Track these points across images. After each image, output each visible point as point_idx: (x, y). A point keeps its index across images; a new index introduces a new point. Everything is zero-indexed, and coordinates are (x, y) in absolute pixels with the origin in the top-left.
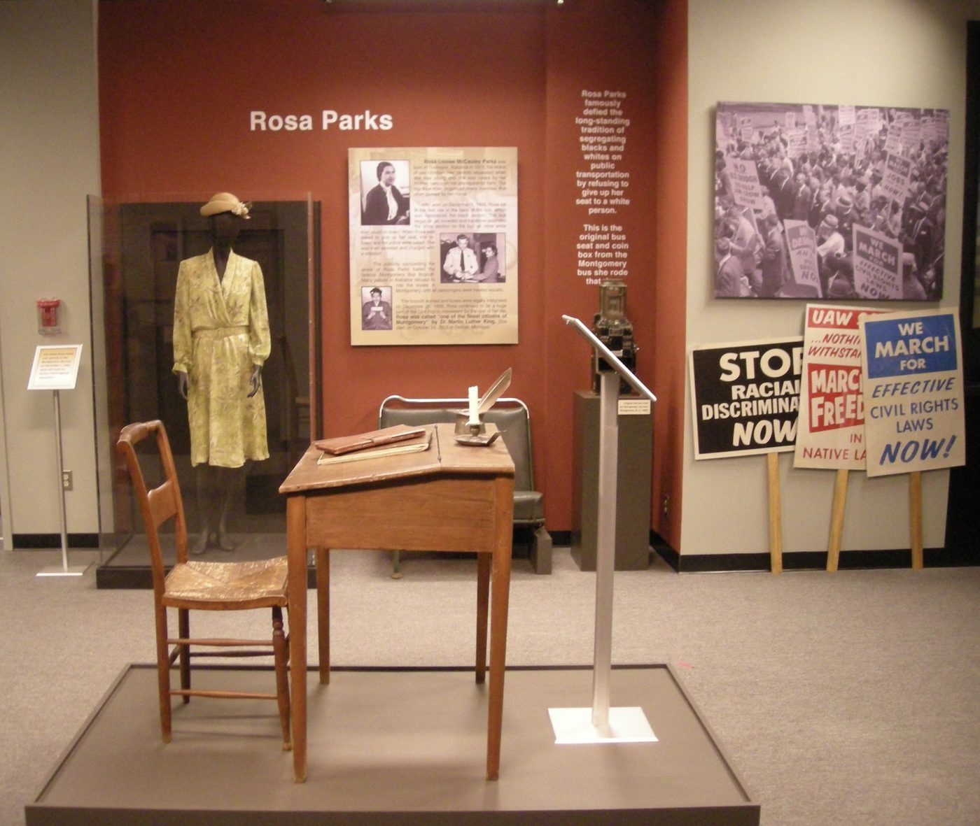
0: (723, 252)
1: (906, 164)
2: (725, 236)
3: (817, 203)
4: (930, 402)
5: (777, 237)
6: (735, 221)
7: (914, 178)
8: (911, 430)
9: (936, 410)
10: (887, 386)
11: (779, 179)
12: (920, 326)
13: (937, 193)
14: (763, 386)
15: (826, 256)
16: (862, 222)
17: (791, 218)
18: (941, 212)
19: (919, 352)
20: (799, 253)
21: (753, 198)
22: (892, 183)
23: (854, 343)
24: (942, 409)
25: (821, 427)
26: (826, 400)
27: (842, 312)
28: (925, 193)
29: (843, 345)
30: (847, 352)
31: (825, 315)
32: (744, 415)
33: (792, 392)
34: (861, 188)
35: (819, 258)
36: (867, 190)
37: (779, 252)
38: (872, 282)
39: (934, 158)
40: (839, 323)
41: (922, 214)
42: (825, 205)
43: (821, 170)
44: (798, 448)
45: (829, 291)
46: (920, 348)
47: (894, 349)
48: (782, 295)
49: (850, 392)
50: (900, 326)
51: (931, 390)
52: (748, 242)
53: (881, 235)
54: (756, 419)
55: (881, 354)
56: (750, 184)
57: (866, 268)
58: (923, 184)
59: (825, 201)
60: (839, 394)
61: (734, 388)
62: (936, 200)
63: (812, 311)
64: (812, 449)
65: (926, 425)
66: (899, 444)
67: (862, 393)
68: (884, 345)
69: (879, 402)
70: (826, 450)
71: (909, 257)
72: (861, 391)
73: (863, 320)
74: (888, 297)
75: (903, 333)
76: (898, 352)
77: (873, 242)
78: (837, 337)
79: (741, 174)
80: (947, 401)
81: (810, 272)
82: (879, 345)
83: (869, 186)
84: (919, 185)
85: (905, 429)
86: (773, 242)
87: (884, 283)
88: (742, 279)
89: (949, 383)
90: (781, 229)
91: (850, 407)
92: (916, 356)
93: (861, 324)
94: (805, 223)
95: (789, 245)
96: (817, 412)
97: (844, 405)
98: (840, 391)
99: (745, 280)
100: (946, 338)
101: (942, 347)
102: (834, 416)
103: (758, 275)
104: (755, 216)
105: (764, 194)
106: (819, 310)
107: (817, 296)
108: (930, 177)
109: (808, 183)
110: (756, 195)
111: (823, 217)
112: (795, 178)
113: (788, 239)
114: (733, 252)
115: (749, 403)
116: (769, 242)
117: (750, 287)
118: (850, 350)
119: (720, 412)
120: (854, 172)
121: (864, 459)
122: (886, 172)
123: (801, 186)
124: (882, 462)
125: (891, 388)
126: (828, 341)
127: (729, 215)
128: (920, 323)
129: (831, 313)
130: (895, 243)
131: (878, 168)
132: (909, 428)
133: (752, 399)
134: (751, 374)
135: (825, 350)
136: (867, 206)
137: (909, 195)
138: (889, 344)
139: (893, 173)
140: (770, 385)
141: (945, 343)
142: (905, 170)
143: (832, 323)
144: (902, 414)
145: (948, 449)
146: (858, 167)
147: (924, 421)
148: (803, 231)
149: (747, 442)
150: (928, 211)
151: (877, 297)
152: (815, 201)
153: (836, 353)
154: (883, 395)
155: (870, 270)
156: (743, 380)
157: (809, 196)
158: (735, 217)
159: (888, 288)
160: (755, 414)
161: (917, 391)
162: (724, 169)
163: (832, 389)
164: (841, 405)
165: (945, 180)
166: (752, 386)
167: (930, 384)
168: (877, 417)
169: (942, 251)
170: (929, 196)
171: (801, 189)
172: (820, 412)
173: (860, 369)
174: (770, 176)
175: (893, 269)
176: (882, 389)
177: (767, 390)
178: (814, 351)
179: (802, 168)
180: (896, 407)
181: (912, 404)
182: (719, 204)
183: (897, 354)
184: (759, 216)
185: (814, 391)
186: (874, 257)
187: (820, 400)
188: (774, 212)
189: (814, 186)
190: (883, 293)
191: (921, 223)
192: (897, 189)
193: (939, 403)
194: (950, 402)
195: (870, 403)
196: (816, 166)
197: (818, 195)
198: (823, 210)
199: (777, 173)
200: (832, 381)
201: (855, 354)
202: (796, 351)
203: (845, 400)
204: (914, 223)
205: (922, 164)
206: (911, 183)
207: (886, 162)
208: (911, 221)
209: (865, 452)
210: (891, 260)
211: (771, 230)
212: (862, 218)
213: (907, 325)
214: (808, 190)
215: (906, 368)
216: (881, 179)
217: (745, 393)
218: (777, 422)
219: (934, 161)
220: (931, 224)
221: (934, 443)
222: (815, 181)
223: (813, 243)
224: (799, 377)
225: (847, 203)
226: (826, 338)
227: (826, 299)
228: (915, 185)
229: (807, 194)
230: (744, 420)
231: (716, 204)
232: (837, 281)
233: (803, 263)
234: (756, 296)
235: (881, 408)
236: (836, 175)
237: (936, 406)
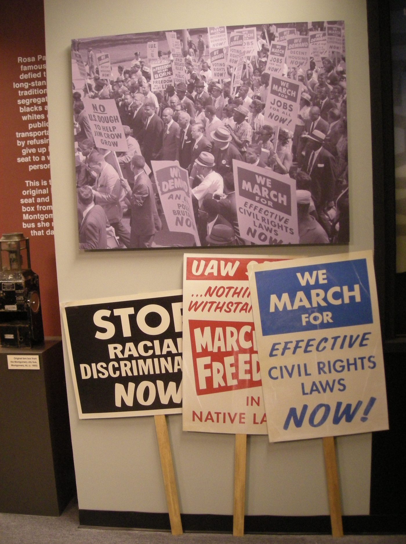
0: (85, 201)
1: (294, 87)
2: (87, 183)
3: (188, 140)
4: (342, 361)
5: (145, 181)
6: (97, 167)
7: (305, 103)
8: (319, 392)
9: (349, 370)
10: (286, 343)
11: (143, 116)
12: (323, 274)
13: (334, 117)
14: (141, 345)
15: (201, 199)
16: (243, 157)
17: (159, 158)
18: (341, 139)
19: (323, 304)
20: (171, 197)
21: (116, 140)
22: (278, 110)
23: (243, 296)
24: (356, 369)
25: (210, 389)
26: (212, 360)
27: (227, 261)
28: (320, 118)
29: (230, 299)
30: (235, 306)
31: (206, 266)
32: (124, 375)
33: (174, 351)
34: (240, 118)
35: (195, 201)
36: (247, 120)
37: (148, 197)
38: (260, 226)
39: (327, 78)
40: (223, 274)
41: (316, 145)
42: (197, 141)
43: (191, 102)
44: (186, 411)
45: (208, 238)
46: (325, 299)
47: (292, 302)
48: (154, 245)
49: (243, 351)
50: (299, 275)
51: (342, 347)
52: (112, 188)
53: (268, 171)
54: (137, 380)
55: (276, 307)
56: (110, 125)
57: (251, 210)
58: (316, 109)
59: (198, 137)
60: (229, 354)
61: (111, 347)
62: (334, 126)
63: (190, 262)
64: (201, 413)
65: (337, 386)
66: (305, 407)
67: (256, 352)
68: (279, 298)
69: (278, 361)
70: (218, 414)
71: (305, 194)
72: (255, 349)
73: (252, 269)
74: (281, 241)
75: (303, 283)
76: (297, 304)
77: (259, 179)
78: (222, 290)
79: (100, 115)
80: (362, 359)
81: (185, 217)
82: (274, 298)
83: (250, 115)
84: (310, 112)
85: (312, 391)
86: (140, 187)
87: (275, 226)
88: (107, 229)
89: (363, 339)
90: (149, 171)
91: (243, 367)
92: (321, 309)
93: (251, 274)
94: (176, 163)
95: (158, 188)
96: (204, 374)
97: (235, 365)
98: (229, 349)
99: (111, 231)
100: (357, 287)
101: (352, 298)
102: (224, 377)
103: (126, 224)
104: (118, 160)
105: (127, 135)
106: (199, 260)
107: (195, 244)
108: (324, 101)
109: (176, 118)
110: (119, 136)
111: (197, 154)
112: (161, 114)
113: (157, 183)
114: (96, 200)
115: (128, 363)
116: (135, 187)
117: (117, 238)
118: (238, 304)
119: (98, 372)
120: (230, 102)
121: (264, 423)
122: (270, 98)
123: (168, 122)
124: (286, 427)
125: (292, 346)
126: (211, 295)
127: (90, 160)
128: (324, 271)
129: (214, 263)
130: (286, 179)
131: (259, 94)
132: (317, 390)
133: (131, 358)
134: (127, 332)
135: (209, 305)
136: (249, 139)
137: (299, 123)
138: (285, 296)
139: (277, 98)
140: (149, 344)
141: (357, 293)
142: (293, 94)
143: (216, 274)
144: (307, 374)
145: (367, 412)
146: (234, 95)
147: (334, 381)
148: (174, 173)
149: (130, 403)
150: (325, 140)
151: (267, 243)
152: (186, 138)
153: (221, 308)
154: (283, 354)
155: (256, 212)
156: (119, 338)
157: (179, 132)
158: (96, 163)
159: (279, 231)
160: (136, 373)
161: (325, 348)
162: (82, 111)
163: (219, 348)
164: (232, 365)
165: (345, 102)
166: (130, 345)
167: (339, 341)
168: (277, 378)
169: (347, 186)
170: (326, 123)
171: (169, 126)
172: (208, 373)
173: (252, 324)
174: (133, 114)
175: (287, 210)
176: (281, 347)
177: (146, 349)
178: (194, 306)
179: (169, 102)
180: (299, 366)
181: (319, 363)
182: (79, 150)
183: (296, 307)
184: (123, 159)
185: (199, 350)
186: (261, 197)
187: (207, 360)
188: (139, 154)
189: (183, 121)
190: (274, 237)
191: (316, 155)
192: (284, 117)
193: (352, 361)
194: (366, 361)
195: (267, 363)
196: (185, 98)
197: (190, 131)
198: (196, 146)
199: (140, 109)
200: (219, 340)
201: (246, 308)
202: (176, 307)
203: (237, 360)
204: (308, 154)
205: (313, 85)
206: (301, 108)
207: (269, 87)
208: (304, 153)
209: (265, 415)
210: (282, 199)
211: (137, 174)
212: (243, 153)
213: (307, 274)
214: (177, 125)
215: (308, 322)
216: (264, 106)
217: (123, 352)
218: (160, 384)
219: (329, 81)
220: (330, 155)
221: (349, 406)
222: (184, 115)
223: (186, 184)
224: (180, 335)
225: (224, 137)
226: (209, 292)
227: (205, 247)
228: (306, 111)
229: (176, 130)
230: (125, 381)
231: (76, 150)
232: (218, 227)
233: (176, 209)
234: (125, 247)
235: (281, 368)
236: (209, 106)
237: (349, 365)
